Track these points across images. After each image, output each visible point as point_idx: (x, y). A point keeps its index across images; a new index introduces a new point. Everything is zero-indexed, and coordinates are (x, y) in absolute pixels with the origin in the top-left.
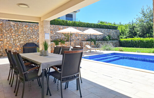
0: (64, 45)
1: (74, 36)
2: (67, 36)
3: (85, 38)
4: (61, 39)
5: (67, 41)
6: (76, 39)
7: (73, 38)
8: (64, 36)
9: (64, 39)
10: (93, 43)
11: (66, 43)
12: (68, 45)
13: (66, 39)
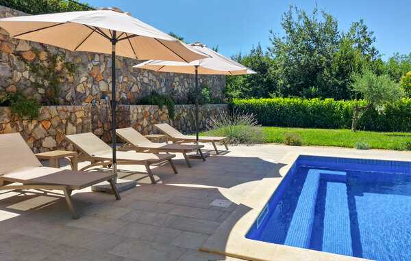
0: (31, 126)
1: (84, 79)
2: (46, 77)
3: (133, 90)
4: (12, 88)
5: (49, 100)
6: (95, 92)
7: (78, 89)
8: (26, 74)
9: (29, 90)
10: (167, 111)
11: (47, 116)
12: (55, 122)
13: (41, 91)
